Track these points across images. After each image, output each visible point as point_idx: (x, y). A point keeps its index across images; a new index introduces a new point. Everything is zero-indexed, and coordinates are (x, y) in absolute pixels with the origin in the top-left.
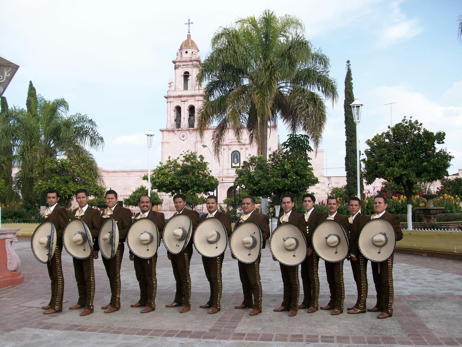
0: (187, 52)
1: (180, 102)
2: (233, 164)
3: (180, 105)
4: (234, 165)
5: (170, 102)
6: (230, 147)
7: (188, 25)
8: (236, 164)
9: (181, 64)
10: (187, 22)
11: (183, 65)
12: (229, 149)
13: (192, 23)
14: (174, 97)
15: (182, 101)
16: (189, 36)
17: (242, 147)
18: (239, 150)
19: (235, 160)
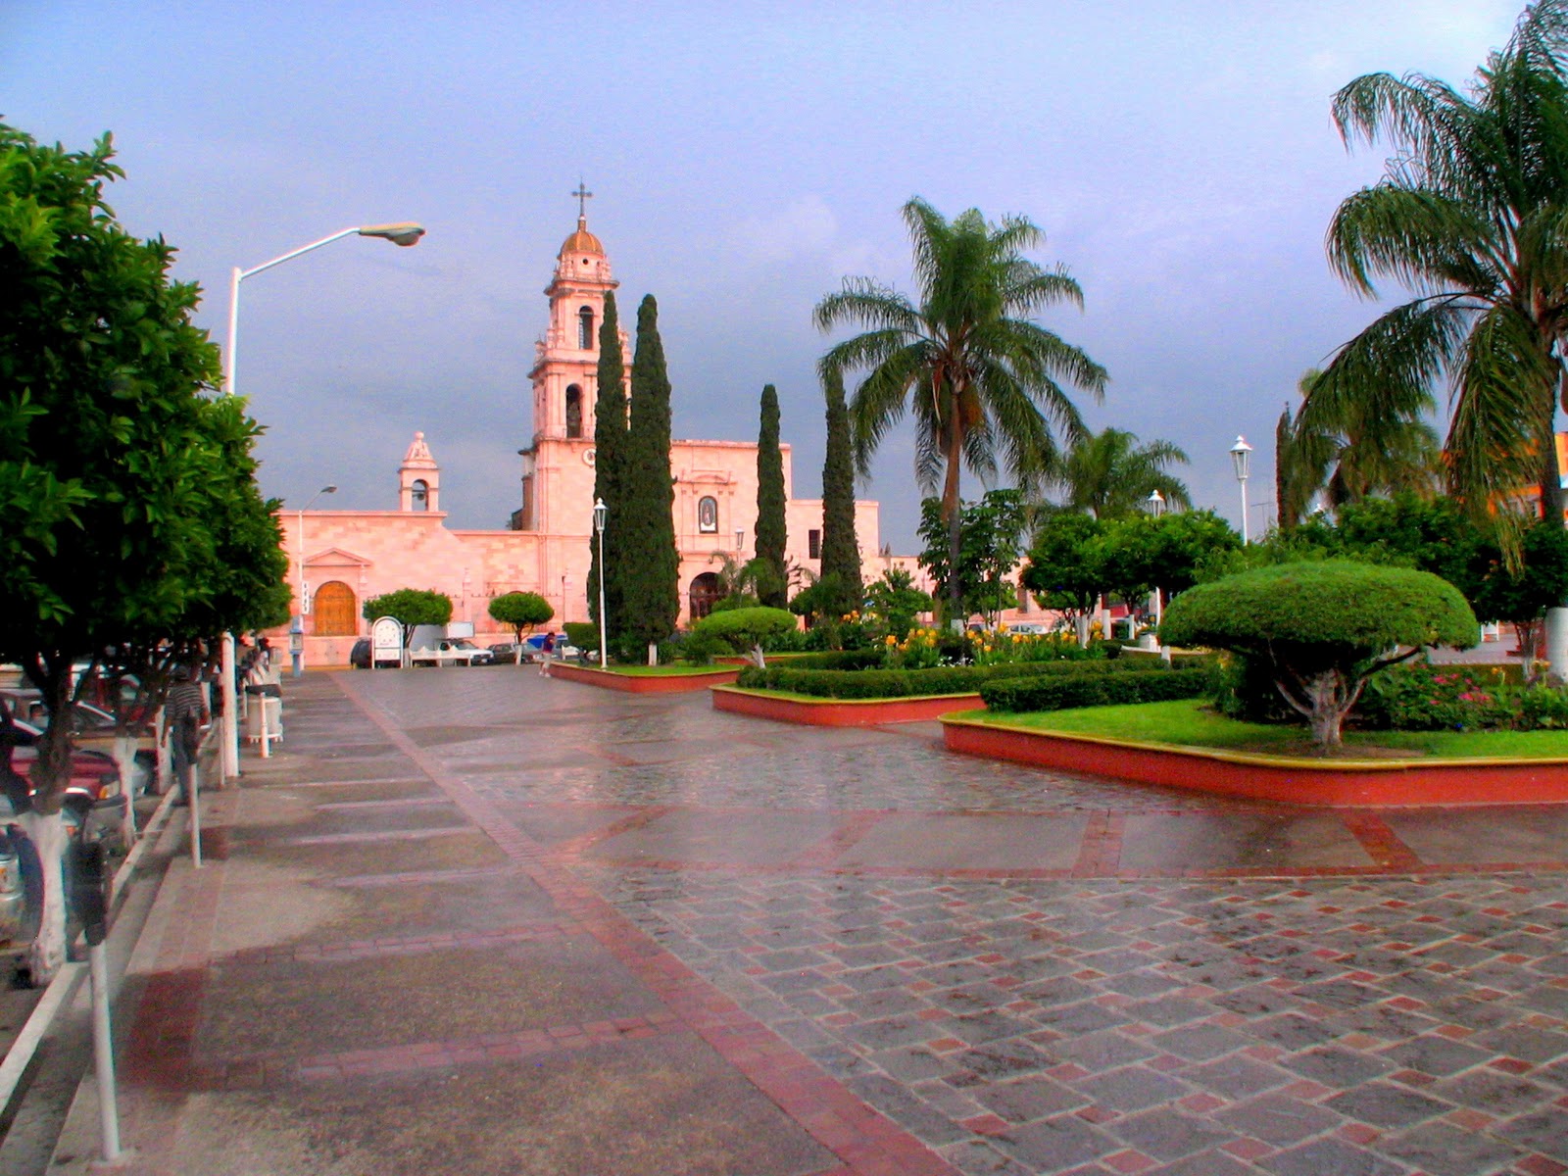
0: (585, 262)
1: (581, 375)
2: (702, 525)
3: (581, 384)
4: (704, 527)
5: (559, 375)
6: (696, 487)
7: (579, 198)
8: (708, 525)
9: (577, 288)
10: (578, 190)
11: (580, 291)
12: (695, 492)
13: (590, 195)
14: (570, 363)
15: (585, 375)
16: (581, 225)
17: (721, 488)
18: (715, 494)
19: (707, 516)
